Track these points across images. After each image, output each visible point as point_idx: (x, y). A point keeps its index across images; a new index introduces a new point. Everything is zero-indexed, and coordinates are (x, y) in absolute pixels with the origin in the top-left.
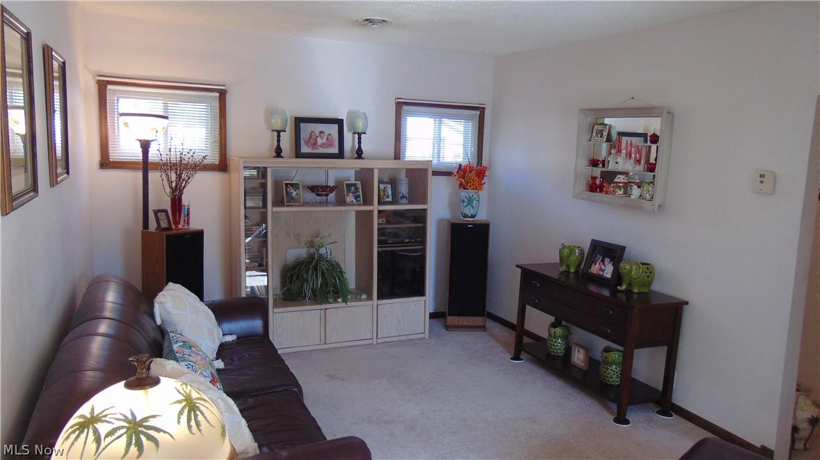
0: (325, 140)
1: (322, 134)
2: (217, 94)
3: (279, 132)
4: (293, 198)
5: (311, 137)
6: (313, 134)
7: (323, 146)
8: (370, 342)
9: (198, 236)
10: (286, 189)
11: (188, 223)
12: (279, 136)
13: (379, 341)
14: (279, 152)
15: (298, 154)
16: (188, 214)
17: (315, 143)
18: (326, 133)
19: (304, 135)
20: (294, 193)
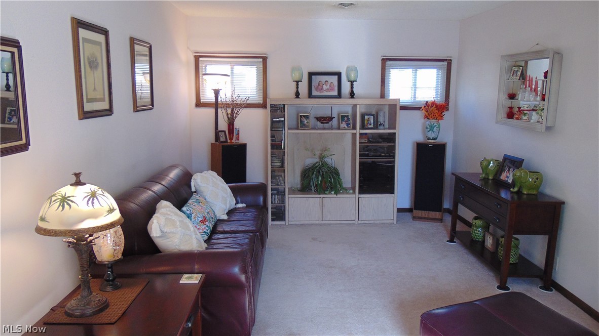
0: (328, 86)
1: (327, 83)
2: (261, 60)
3: (297, 82)
4: (304, 125)
5: (319, 85)
6: (320, 82)
7: (327, 90)
8: (353, 222)
9: (243, 147)
10: (300, 119)
11: (238, 140)
12: (297, 85)
13: (360, 222)
14: (297, 95)
15: (310, 96)
16: (238, 134)
17: (322, 89)
18: (329, 82)
19: (314, 84)
20: (306, 122)
